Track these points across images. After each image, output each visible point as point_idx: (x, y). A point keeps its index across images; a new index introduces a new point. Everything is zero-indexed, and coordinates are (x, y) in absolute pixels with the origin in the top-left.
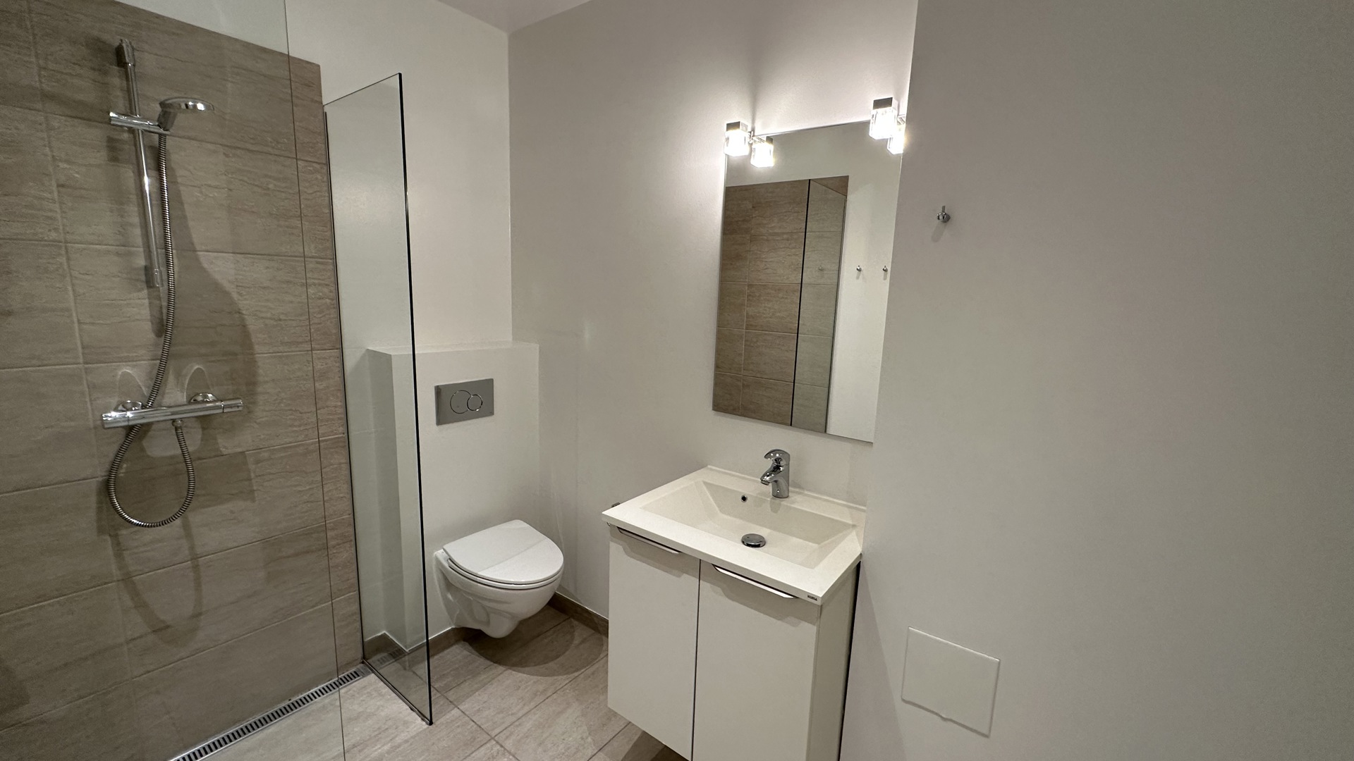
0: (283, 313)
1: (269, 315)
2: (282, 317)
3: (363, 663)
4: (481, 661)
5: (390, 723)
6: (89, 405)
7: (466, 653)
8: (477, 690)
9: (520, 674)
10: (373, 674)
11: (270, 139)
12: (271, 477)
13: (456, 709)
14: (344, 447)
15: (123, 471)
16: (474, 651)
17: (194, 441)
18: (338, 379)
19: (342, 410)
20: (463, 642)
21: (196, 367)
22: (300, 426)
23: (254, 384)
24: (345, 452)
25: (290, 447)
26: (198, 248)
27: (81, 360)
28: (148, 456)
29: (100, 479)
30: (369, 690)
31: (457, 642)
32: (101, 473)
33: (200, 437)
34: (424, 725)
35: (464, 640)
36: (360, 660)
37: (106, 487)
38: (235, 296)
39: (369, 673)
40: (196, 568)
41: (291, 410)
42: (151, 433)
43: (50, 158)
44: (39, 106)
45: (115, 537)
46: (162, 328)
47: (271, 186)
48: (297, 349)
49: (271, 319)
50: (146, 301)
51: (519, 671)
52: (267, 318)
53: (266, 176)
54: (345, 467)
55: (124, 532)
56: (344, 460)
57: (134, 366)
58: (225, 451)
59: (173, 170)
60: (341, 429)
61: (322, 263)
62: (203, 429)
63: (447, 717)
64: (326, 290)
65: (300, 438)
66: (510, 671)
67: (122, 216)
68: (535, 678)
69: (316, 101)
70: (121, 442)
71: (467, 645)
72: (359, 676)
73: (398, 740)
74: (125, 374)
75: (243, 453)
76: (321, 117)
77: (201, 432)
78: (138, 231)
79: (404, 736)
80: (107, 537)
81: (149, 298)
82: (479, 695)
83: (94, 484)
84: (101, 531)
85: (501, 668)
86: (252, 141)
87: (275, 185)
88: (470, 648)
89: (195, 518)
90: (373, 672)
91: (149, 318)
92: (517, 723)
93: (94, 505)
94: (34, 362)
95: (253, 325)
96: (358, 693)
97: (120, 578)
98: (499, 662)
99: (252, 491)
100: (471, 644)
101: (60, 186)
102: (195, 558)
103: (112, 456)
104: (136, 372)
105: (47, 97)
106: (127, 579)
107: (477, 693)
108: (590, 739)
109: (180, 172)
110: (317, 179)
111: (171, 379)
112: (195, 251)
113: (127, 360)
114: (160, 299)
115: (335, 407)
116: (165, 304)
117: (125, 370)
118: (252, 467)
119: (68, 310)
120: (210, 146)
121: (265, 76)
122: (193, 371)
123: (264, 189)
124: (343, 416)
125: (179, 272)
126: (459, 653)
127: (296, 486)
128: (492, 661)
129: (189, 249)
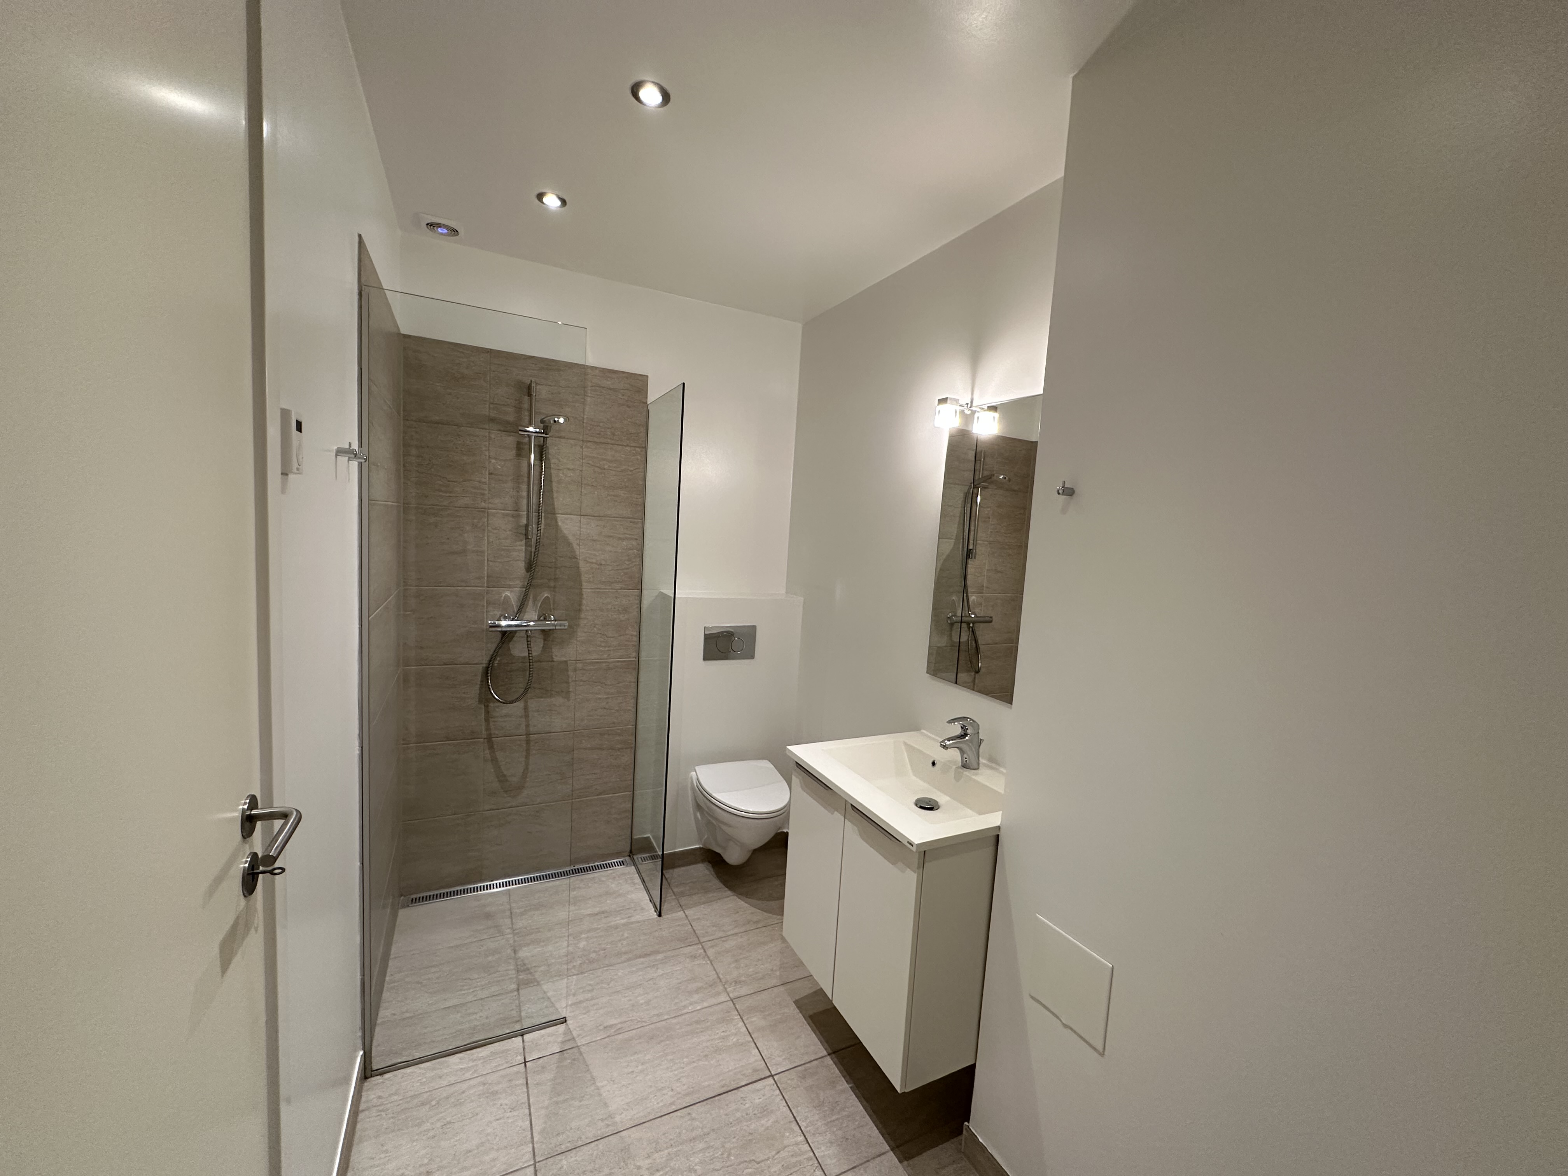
0: (603, 560)
1: (594, 561)
2: (603, 563)
3: (629, 856)
4: (716, 883)
5: (632, 905)
6: (485, 614)
7: (707, 872)
8: (704, 903)
9: (743, 902)
10: (633, 867)
11: (609, 433)
12: (582, 683)
13: (682, 912)
14: (635, 669)
15: (497, 662)
16: (713, 873)
17: (537, 649)
18: (635, 613)
19: (636, 639)
20: (707, 863)
21: (546, 595)
22: (605, 647)
23: (580, 610)
24: (635, 673)
25: (597, 662)
26: (557, 512)
27: (486, 585)
28: (511, 654)
29: (484, 665)
30: (626, 877)
31: (703, 861)
32: (485, 661)
33: (542, 645)
34: (655, 915)
35: (709, 862)
36: (627, 853)
37: (486, 672)
38: (575, 546)
39: (631, 866)
40: (528, 742)
41: (601, 634)
42: (515, 639)
43: (487, 457)
44: (486, 426)
45: (487, 707)
46: (530, 567)
47: (606, 467)
48: (610, 587)
49: (596, 563)
50: (524, 548)
51: (743, 900)
52: (593, 563)
53: (604, 460)
54: (634, 685)
55: (491, 705)
56: (634, 680)
57: (511, 591)
58: (555, 660)
59: (549, 460)
60: (634, 654)
61: (634, 523)
62: (545, 640)
63: (674, 916)
64: (634, 543)
65: (605, 656)
66: (735, 897)
67: (518, 492)
68: (753, 909)
69: (643, 403)
70: (498, 642)
71: (710, 866)
72: (624, 865)
73: (633, 919)
74: (506, 597)
75: (566, 662)
76: (645, 413)
77: (543, 642)
78: (525, 502)
79: (637, 917)
80: (483, 706)
81: (526, 546)
82: (704, 908)
83: (480, 668)
84: (480, 702)
85: (729, 893)
86: (598, 436)
87: (609, 466)
88: (712, 870)
89: (533, 704)
90: (634, 865)
91: (524, 559)
92: (723, 939)
93: (479, 683)
94: (463, 584)
95: (583, 567)
96: (619, 877)
97: (485, 737)
98: (730, 888)
99: (568, 692)
100: (713, 867)
101: (490, 474)
102: (528, 734)
103: (492, 651)
104: (512, 595)
105: (492, 420)
106: (489, 738)
107: (703, 906)
108: (778, 973)
109: (553, 461)
110: (638, 459)
111: (531, 603)
112: (555, 514)
113: (509, 587)
114: (531, 546)
115: (632, 635)
116: (533, 550)
117: (507, 594)
118: (571, 673)
119: (483, 552)
120: (572, 442)
121: (610, 389)
122: (543, 598)
123: (602, 469)
124: (637, 644)
125: (544, 529)
126: (702, 870)
127: (597, 694)
128: (724, 885)
129: (553, 513)
